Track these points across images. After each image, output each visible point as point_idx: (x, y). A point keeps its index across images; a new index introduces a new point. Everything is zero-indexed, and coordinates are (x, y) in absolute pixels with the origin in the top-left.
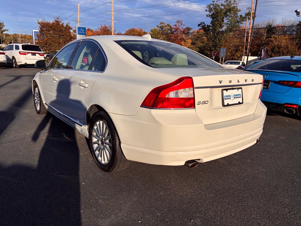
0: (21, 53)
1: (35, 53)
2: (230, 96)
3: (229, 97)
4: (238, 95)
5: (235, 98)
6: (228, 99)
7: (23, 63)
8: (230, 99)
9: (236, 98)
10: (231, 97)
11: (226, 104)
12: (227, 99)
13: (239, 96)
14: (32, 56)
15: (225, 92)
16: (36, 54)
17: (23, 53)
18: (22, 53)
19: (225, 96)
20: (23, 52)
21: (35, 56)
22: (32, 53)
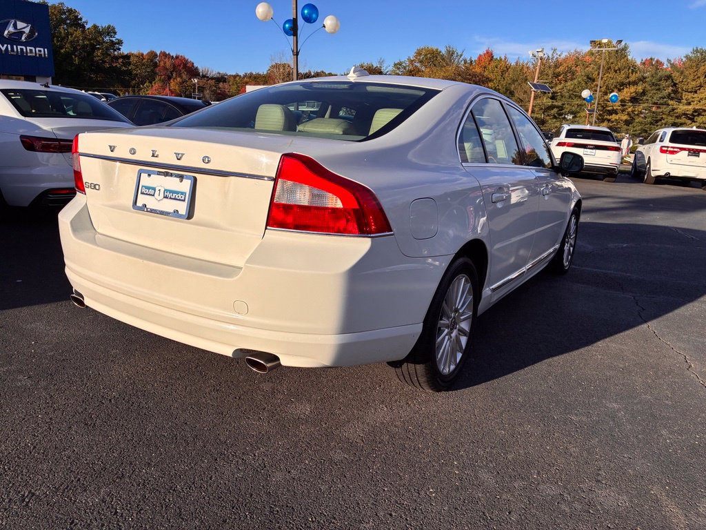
0: (664, 148)
1: (697, 150)
2: (154, 189)
3: (150, 192)
4: (177, 193)
5: (166, 197)
6: (147, 194)
7: (662, 173)
8: (153, 195)
9: (171, 198)
10: (157, 192)
11: (139, 204)
12: (145, 194)
13: (180, 196)
14: (690, 157)
15: (144, 176)
16: (701, 153)
17: (669, 149)
18: (666, 149)
19: (142, 186)
20: (668, 147)
21: (697, 158)
22: (689, 150)
